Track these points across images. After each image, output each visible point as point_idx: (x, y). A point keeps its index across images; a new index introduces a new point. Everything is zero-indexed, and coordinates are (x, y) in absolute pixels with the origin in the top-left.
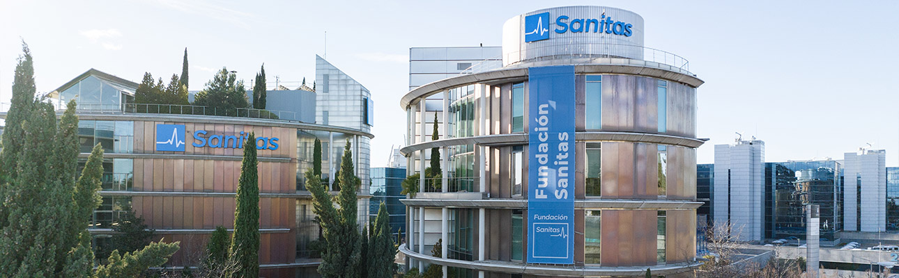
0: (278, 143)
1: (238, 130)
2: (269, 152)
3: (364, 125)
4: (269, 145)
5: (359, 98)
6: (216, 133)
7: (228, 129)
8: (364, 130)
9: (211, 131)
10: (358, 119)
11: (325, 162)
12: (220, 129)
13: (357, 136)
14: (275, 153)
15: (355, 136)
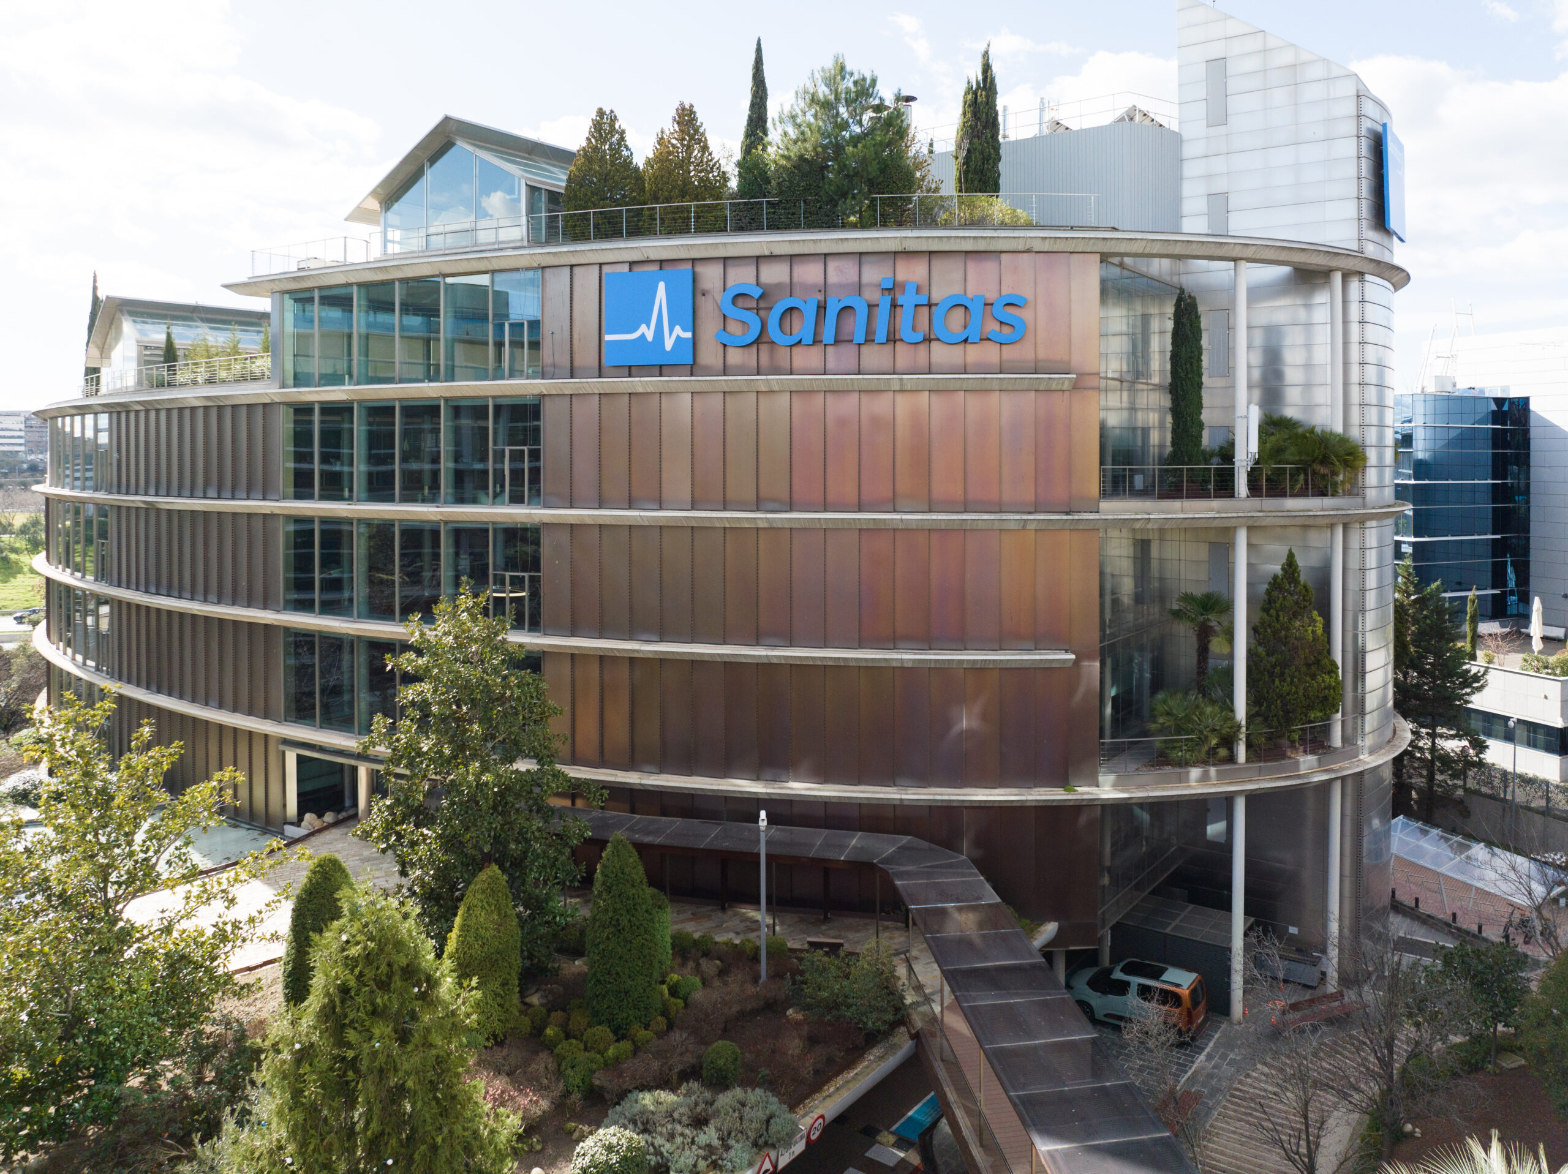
0: (1026, 314)
1: (874, 274)
2: (990, 354)
3: (1371, 234)
4: (992, 327)
5: (1350, 127)
6: (797, 291)
7: (840, 273)
8: (1371, 251)
9: (779, 286)
10: (1350, 210)
11: (1219, 382)
12: (810, 273)
13: (1346, 276)
14: (1010, 353)
15: (1338, 277)
